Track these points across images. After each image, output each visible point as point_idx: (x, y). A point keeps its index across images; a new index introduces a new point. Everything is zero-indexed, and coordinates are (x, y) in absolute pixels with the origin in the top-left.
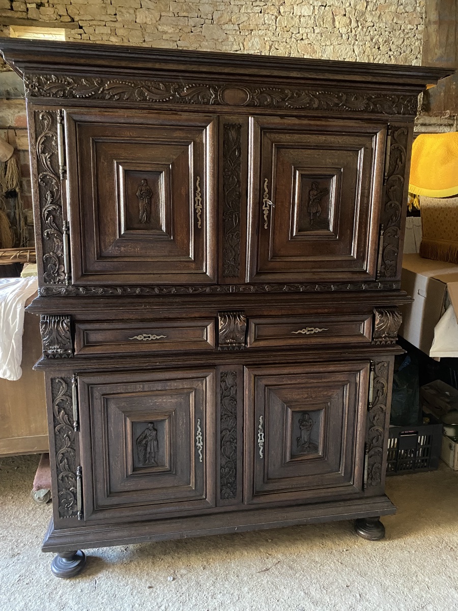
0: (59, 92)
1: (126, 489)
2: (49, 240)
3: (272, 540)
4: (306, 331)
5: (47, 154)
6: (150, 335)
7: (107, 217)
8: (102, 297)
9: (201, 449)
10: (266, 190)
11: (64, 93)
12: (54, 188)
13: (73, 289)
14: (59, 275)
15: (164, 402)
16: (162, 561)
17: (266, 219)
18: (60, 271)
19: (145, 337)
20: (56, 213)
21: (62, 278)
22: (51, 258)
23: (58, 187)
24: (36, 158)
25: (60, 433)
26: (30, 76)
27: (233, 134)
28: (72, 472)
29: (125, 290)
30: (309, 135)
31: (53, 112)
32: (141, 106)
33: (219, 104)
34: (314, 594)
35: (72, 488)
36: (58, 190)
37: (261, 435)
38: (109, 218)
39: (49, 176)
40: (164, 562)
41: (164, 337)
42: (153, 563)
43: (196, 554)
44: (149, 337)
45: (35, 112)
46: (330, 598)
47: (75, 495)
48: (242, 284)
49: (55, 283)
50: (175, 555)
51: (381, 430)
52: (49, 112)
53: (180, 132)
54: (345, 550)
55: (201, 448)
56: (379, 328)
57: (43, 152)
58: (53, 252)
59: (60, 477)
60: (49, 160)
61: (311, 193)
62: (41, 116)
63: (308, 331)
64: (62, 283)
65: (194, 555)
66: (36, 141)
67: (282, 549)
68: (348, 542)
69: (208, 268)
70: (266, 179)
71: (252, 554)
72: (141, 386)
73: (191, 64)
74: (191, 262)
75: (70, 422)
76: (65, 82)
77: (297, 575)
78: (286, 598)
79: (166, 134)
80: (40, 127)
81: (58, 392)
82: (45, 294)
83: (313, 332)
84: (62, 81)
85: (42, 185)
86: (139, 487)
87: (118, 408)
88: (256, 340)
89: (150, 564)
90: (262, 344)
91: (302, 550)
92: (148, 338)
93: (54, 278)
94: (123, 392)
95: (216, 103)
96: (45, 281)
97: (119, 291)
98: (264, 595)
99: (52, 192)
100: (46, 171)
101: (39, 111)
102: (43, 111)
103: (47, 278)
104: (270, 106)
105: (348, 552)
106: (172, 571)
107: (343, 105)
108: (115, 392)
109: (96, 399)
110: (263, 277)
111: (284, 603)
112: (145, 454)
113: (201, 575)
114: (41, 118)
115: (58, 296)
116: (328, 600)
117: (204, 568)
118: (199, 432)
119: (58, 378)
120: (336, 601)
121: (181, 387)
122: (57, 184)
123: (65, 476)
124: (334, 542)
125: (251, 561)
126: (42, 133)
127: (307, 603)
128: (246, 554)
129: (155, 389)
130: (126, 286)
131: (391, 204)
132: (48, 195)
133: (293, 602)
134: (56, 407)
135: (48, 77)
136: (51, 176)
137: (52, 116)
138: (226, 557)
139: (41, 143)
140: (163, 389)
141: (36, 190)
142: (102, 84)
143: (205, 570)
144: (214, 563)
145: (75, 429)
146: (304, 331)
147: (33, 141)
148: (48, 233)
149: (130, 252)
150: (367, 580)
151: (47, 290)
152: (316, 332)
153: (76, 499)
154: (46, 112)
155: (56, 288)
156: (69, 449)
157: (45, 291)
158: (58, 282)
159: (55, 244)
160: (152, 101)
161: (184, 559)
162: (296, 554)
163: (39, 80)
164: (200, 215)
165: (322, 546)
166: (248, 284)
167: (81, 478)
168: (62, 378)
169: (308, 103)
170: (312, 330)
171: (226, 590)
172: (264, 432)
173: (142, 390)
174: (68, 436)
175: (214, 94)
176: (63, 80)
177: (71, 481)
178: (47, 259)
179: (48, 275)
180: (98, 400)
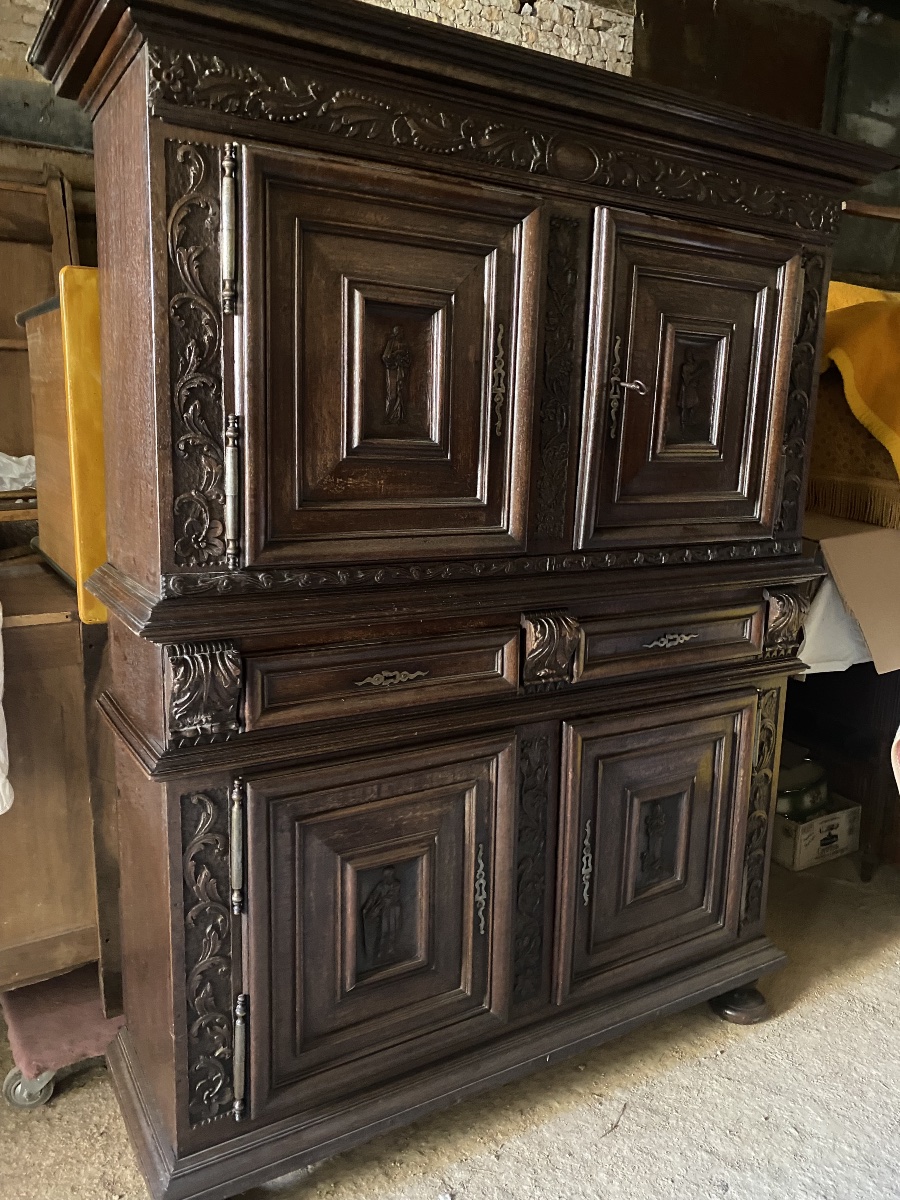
0: (230, 101)
1: (337, 1024)
2: (187, 459)
3: (584, 1065)
4: (666, 642)
5: (191, 249)
6: (396, 673)
7: (320, 408)
8: (306, 592)
9: (482, 909)
10: (618, 359)
11: (242, 104)
12: (206, 333)
13: (244, 576)
14: (210, 545)
15: (416, 817)
16: (404, 1165)
17: (614, 418)
18: (211, 536)
19: (386, 678)
20: (207, 395)
21: (216, 552)
22: (190, 503)
23: (215, 333)
24: (166, 257)
25: (196, 925)
26: (162, 49)
27: (564, 240)
28: (222, 1012)
29: (352, 575)
30: (688, 256)
31: (209, 146)
32: (400, 158)
33: (544, 173)
34: (722, 1149)
35: (221, 1049)
36: (213, 340)
37: (587, 859)
38: (325, 412)
39: (196, 303)
40: (408, 1166)
41: (423, 674)
42: (386, 1174)
43: (465, 1133)
44: (394, 677)
45: (167, 141)
46: (752, 1148)
47: (227, 1064)
48: (567, 553)
49: (200, 564)
50: (422, 1147)
51: (764, 815)
52: (201, 144)
53: (474, 225)
54: (719, 1053)
55: (484, 904)
56: (775, 627)
57: (183, 244)
58: (197, 490)
59: (195, 1029)
60: (196, 263)
61: (685, 368)
62: (180, 153)
63: (669, 641)
64: (217, 564)
65: (459, 1135)
66: (168, 215)
67: (613, 1078)
68: (713, 1035)
69: (511, 519)
70: (618, 337)
71: (569, 1103)
72: (375, 788)
73: (512, 80)
74: (481, 508)
75: (220, 893)
76: (245, 78)
77: (673, 1121)
78: (683, 1172)
79: (445, 227)
80: (177, 182)
81: (196, 827)
82: (178, 593)
83: (676, 643)
84: (237, 75)
85: (177, 324)
86: (365, 1013)
87: (328, 844)
88: (587, 667)
89: (382, 1178)
90: (598, 672)
91: (647, 1071)
92: (392, 680)
93: (197, 553)
94: (337, 805)
95: (540, 170)
96: (178, 562)
97: (342, 577)
98: (642, 1177)
99: (199, 344)
100: (186, 290)
101: (176, 141)
102: (185, 143)
103: (180, 553)
104: (630, 188)
105: (725, 1054)
106: (439, 1182)
107: (741, 203)
108: (321, 809)
109: (282, 831)
110: (606, 537)
111: (686, 1184)
112: (378, 939)
113: (501, 1174)
114: (179, 158)
115: (210, 595)
116: (753, 1154)
117: (498, 1157)
118: (480, 871)
119: (198, 793)
120: (767, 1152)
121: (450, 780)
122: (211, 323)
123: (207, 1025)
124: (693, 1044)
125: (576, 1118)
126: (181, 196)
127: (723, 1171)
128: (557, 1105)
129: (400, 791)
130: (354, 565)
131: (796, 397)
132: (190, 352)
133: (699, 1176)
134: (191, 864)
135: (206, 59)
136: (199, 304)
137: (208, 155)
138: (524, 1122)
139: (179, 220)
140: (416, 788)
141: (164, 335)
142: (323, 95)
143: (502, 1162)
144: (510, 1141)
145: (236, 908)
146: (662, 642)
147: (161, 214)
148: (186, 444)
149: (365, 490)
150: (788, 1099)
151: (183, 582)
152: (682, 641)
153: (229, 1074)
154: (193, 144)
155: (202, 578)
156: (218, 959)
157: (179, 586)
158: (208, 562)
159: (201, 470)
160: (423, 149)
161: (446, 1149)
162: (644, 1082)
163: (185, 64)
164: (501, 408)
165: (677, 1056)
166: (578, 552)
167: (246, 1020)
168: (205, 793)
169: (691, 192)
170: (675, 640)
171: (566, 1189)
172: (593, 853)
173: (375, 797)
174: (215, 928)
175: (540, 150)
176: (240, 72)
177: (218, 1034)
178: (181, 505)
179: (186, 545)
180: (285, 834)
